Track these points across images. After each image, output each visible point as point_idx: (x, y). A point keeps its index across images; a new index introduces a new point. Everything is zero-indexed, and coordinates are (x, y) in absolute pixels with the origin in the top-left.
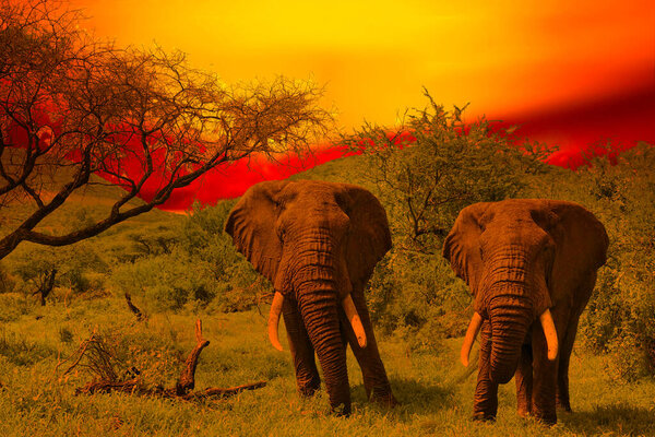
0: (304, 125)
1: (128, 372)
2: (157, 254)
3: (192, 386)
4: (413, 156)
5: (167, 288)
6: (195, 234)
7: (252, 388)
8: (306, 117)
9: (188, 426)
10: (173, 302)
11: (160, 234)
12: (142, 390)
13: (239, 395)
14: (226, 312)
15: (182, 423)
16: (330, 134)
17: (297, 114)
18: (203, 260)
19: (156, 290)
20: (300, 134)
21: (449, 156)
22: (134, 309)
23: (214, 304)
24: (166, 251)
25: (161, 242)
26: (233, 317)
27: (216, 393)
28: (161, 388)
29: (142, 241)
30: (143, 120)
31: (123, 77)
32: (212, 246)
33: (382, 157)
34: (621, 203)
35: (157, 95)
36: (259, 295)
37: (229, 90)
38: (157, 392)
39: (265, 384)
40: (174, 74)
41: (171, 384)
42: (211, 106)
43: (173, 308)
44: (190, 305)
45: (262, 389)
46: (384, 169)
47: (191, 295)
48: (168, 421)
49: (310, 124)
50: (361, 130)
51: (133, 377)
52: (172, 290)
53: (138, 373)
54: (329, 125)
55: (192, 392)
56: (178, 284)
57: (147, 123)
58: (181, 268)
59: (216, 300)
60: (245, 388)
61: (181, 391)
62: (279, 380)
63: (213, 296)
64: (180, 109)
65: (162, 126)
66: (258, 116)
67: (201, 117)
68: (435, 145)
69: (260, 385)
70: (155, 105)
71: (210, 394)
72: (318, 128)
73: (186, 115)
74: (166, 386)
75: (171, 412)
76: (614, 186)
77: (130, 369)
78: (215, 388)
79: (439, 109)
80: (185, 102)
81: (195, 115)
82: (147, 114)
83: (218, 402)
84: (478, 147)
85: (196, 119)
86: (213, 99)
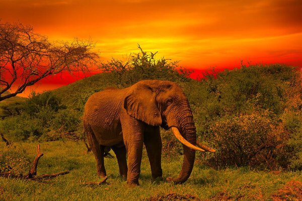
0: (86, 59)
1: (6, 168)
2: (14, 115)
3: (35, 174)
4: (133, 73)
5: (20, 131)
6: (32, 106)
7: (63, 174)
8: (87, 55)
9: (35, 192)
10: (23, 137)
11: (16, 107)
12: (13, 176)
13: (57, 177)
14: (48, 141)
15: (32, 190)
16: (97, 64)
17: (83, 55)
18: (37, 118)
19: (15, 131)
20: (84, 63)
21: (149, 74)
22: (5, 140)
23: (42, 137)
24: (19, 114)
25: (17, 110)
26: (51, 143)
27: (46, 177)
28: (21, 175)
29: (8, 110)
30: (13, 56)
31: (4, 36)
32: (41, 112)
33: (120, 74)
34: (219, 94)
35: (19, 45)
36: (63, 133)
37: (52, 43)
38: (20, 177)
39: (68, 173)
40: (27, 36)
41: (26, 173)
42: (44, 50)
43: (23, 140)
44: (31, 138)
45: (67, 175)
46: (121, 79)
47: (32, 134)
48: (26, 190)
49: (88, 59)
50: (111, 62)
51: (9, 170)
52: (22, 131)
53: (11, 168)
54: (97, 60)
55: (36, 177)
56: (25, 129)
57: (14, 57)
58: (26, 122)
59: (43, 136)
60: (60, 174)
61: (31, 176)
62: (75, 171)
63: (42, 134)
64: (30, 51)
65: (21, 58)
66: (66, 55)
67: (40, 55)
68: (143, 69)
69: (66, 173)
70: (18, 49)
71: (44, 177)
72: (92, 61)
73: (32, 54)
74: (24, 174)
75: (27, 186)
76: (216, 87)
77: (7, 167)
78: (46, 174)
79: (144, 54)
80: (32, 48)
81: (37, 54)
82: (15, 53)
83: (48, 181)
84: (161, 70)
85: (37, 56)
86: (45, 47)
